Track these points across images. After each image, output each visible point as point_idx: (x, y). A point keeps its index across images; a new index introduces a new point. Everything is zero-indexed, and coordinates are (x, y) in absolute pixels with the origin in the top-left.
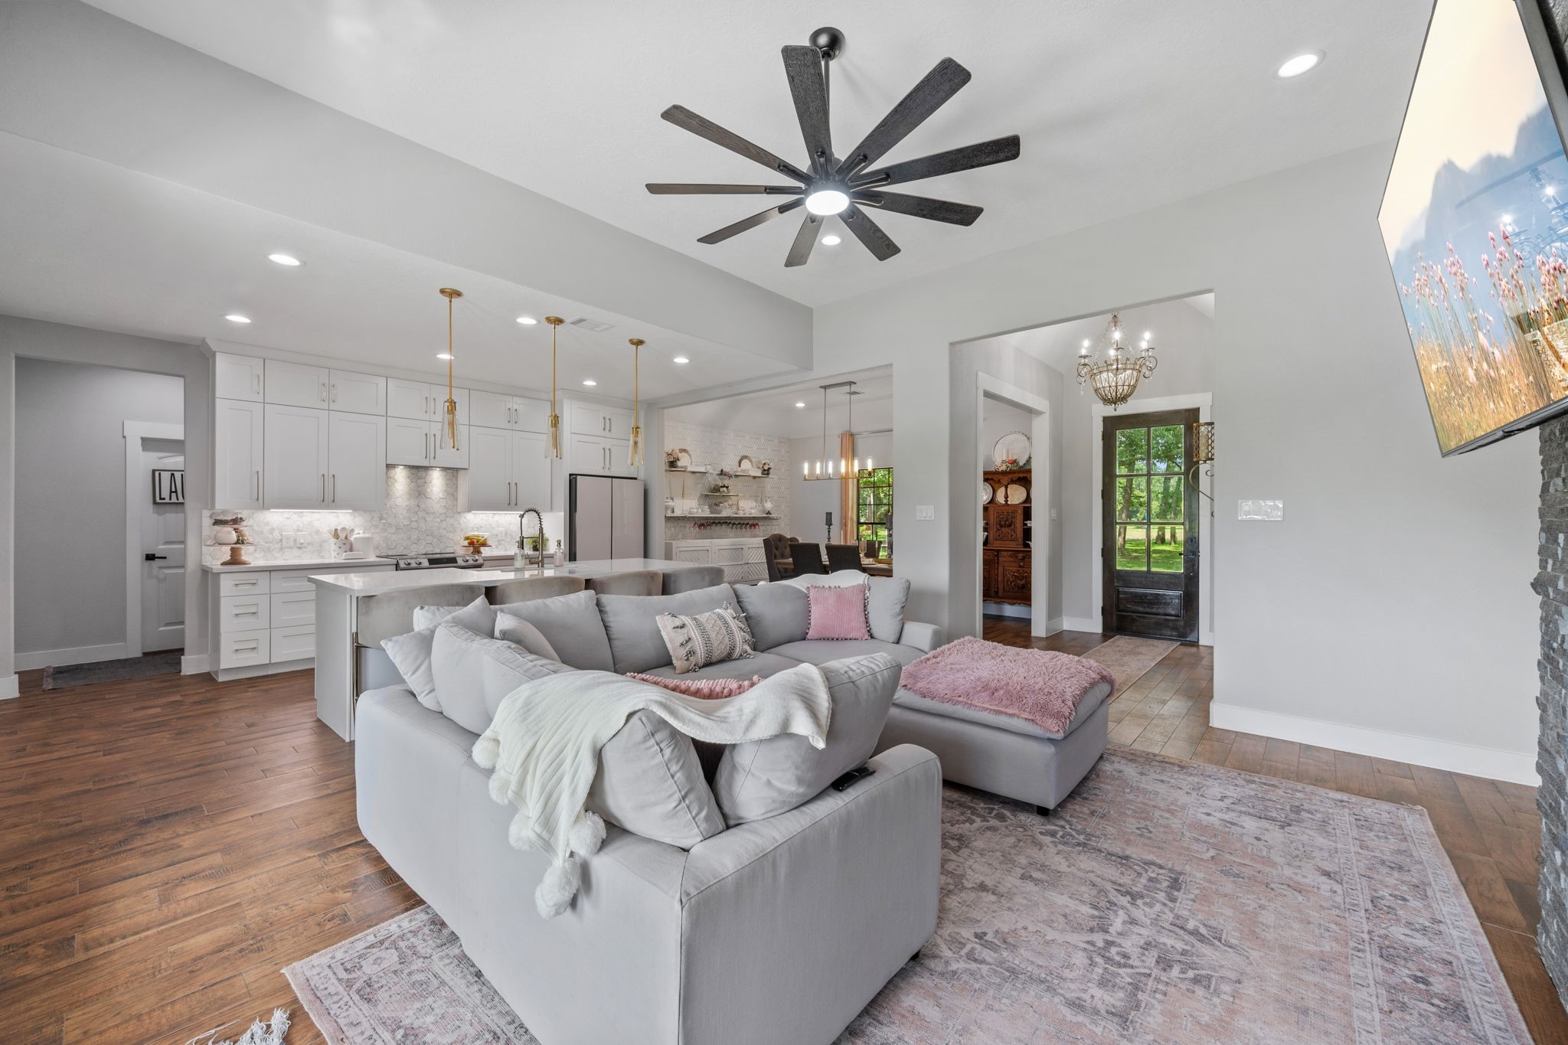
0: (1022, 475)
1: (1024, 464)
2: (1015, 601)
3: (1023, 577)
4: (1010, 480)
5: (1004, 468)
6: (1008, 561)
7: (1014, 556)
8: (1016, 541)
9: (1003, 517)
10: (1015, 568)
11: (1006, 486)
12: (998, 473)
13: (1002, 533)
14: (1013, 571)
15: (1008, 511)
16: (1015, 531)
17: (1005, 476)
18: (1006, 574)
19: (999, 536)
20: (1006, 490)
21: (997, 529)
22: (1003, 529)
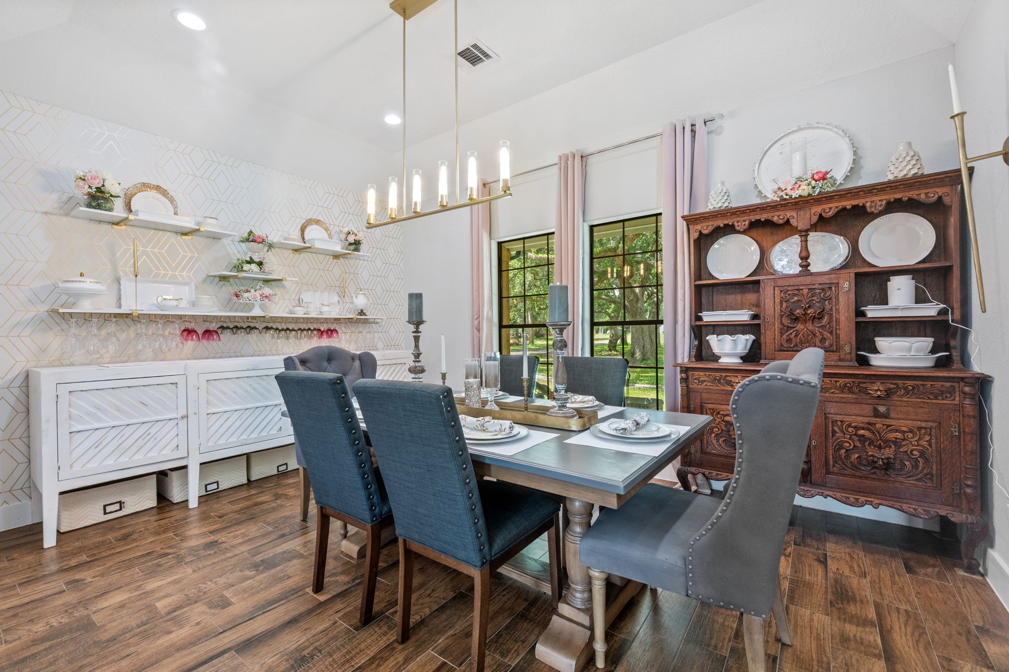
0: (848, 204)
1: (847, 177)
2: (862, 499)
3: (887, 442)
4: (815, 219)
5: (804, 190)
6: (837, 400)
7: (855, 390)
8: (835, 351)
9: (798, 301)
10: (861, 418)
11: (804, 234)
12: (785, 205)
13: (796, 336)
14: (853, 425)
15: (811, 287)
16: (832, 331)
17: (802, 213)
18: (834, 432)
19: (787, 341)
20: (805, 242)
21: (785, 326)
22: (800, 326)
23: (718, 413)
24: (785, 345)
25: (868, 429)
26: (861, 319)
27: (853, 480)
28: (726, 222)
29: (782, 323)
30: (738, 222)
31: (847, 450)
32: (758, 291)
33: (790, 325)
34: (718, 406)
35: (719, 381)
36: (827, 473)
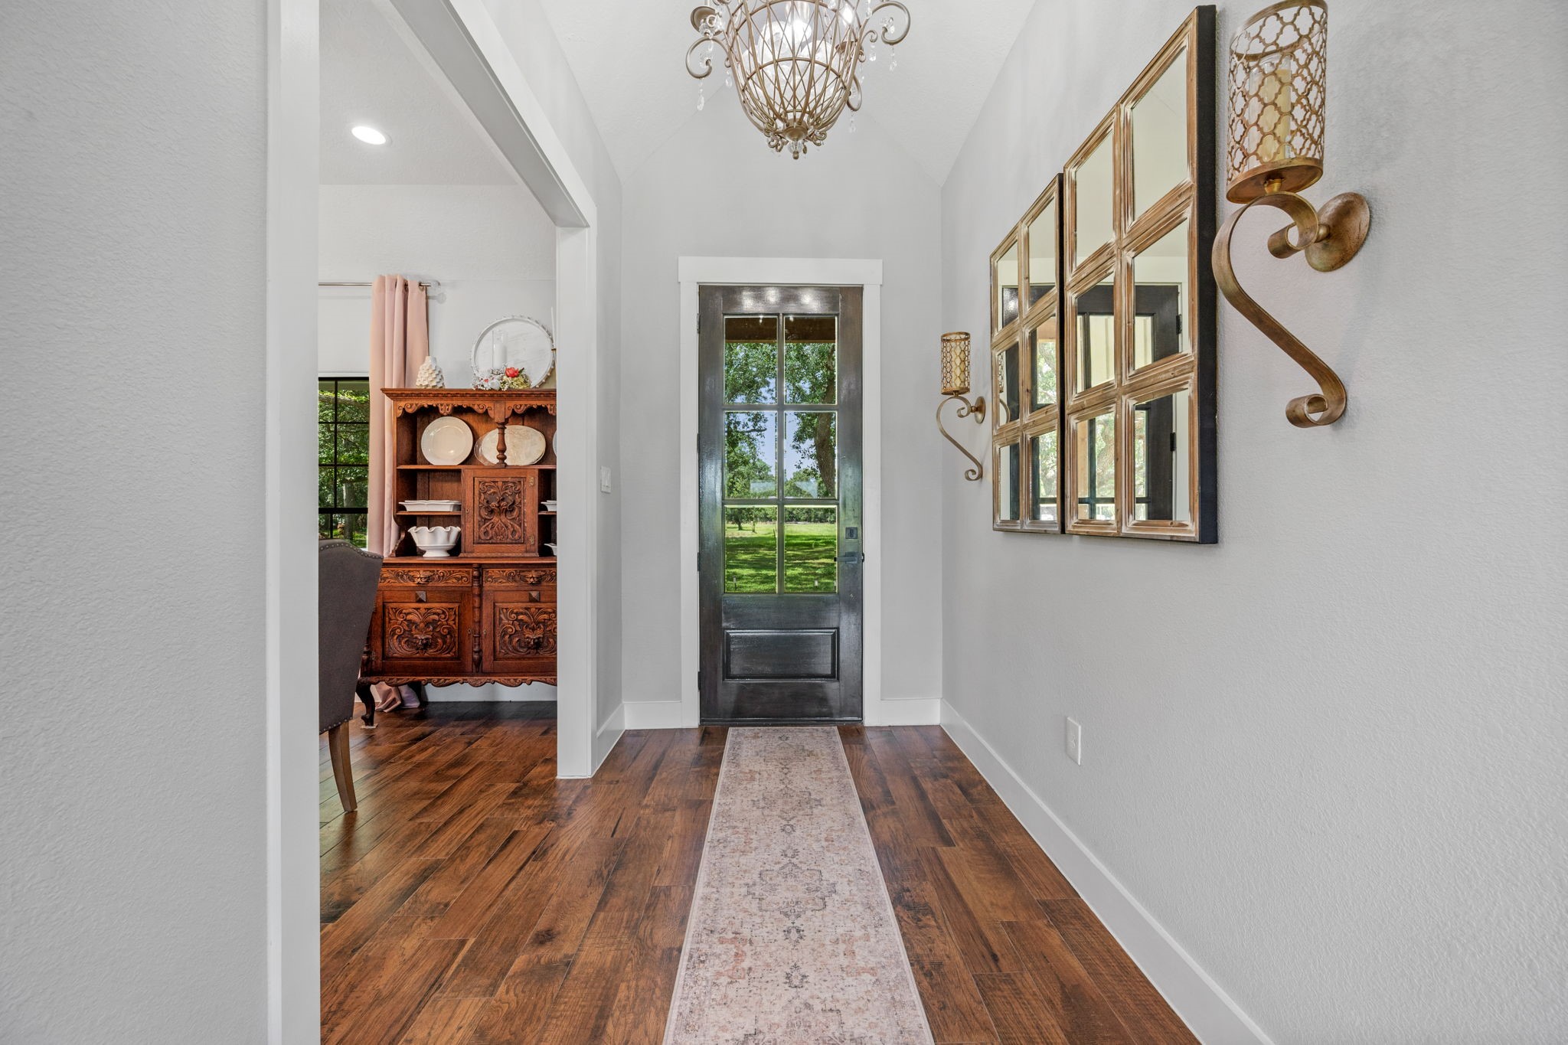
0: (535, 403)
1: (540, 381)
2: (520, 678)
3: (537, 623)
4: (509, 413)
5: (494, 384)
6: (503, 589)
7: (517, 578)
8: (523, 543)
9: (494, 493)
10: (520, 605)
11: (502, 427)
12: (483, 395)
13: (492, 528)
14: (515, 611)
15: (505, 480)
16: (521, 524)
17: (498, 405)
18: (501, 619)
19: (485, 533)
20: (502, 434)
21: (482, 518)
22: (495, 519)
23: (401, 613)
24: (483, 537)
25: (525, 614)
26: (543, 513)
27: (514, 662)
28: (430, 404)
29: (480, 515)
30: (442, 405)
31: (510, 635)
32: (459, 480)
33: (487, 517)
34: (401, 605)
35: (402, 576)
36: (494, 660)
